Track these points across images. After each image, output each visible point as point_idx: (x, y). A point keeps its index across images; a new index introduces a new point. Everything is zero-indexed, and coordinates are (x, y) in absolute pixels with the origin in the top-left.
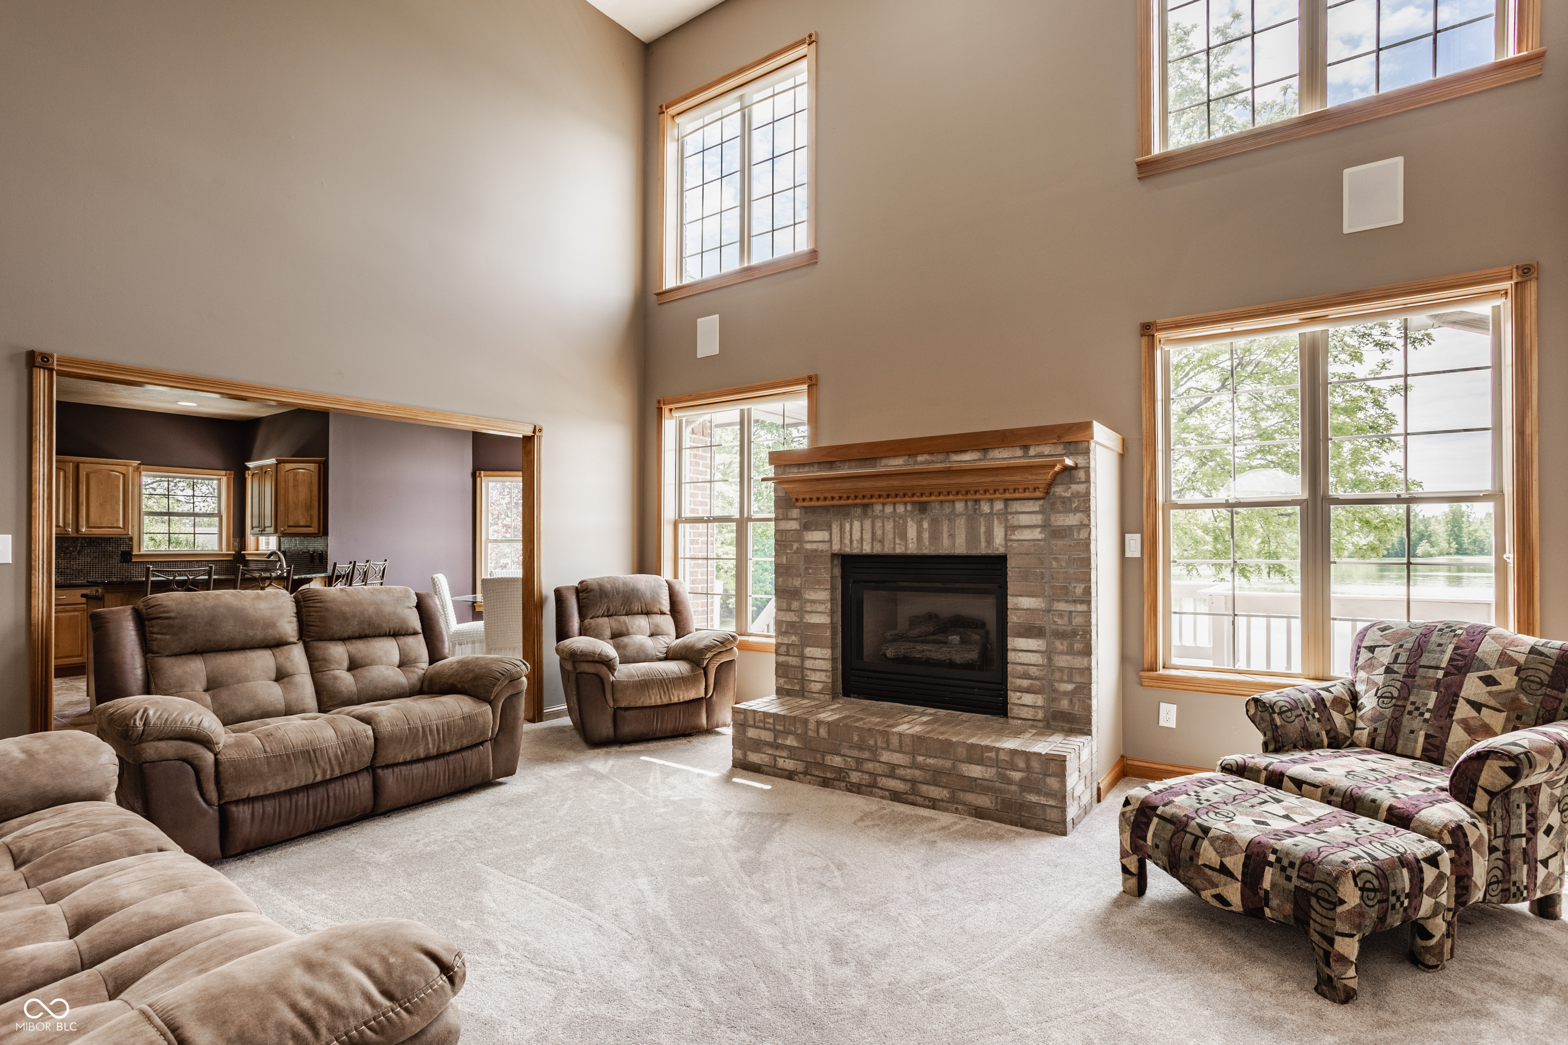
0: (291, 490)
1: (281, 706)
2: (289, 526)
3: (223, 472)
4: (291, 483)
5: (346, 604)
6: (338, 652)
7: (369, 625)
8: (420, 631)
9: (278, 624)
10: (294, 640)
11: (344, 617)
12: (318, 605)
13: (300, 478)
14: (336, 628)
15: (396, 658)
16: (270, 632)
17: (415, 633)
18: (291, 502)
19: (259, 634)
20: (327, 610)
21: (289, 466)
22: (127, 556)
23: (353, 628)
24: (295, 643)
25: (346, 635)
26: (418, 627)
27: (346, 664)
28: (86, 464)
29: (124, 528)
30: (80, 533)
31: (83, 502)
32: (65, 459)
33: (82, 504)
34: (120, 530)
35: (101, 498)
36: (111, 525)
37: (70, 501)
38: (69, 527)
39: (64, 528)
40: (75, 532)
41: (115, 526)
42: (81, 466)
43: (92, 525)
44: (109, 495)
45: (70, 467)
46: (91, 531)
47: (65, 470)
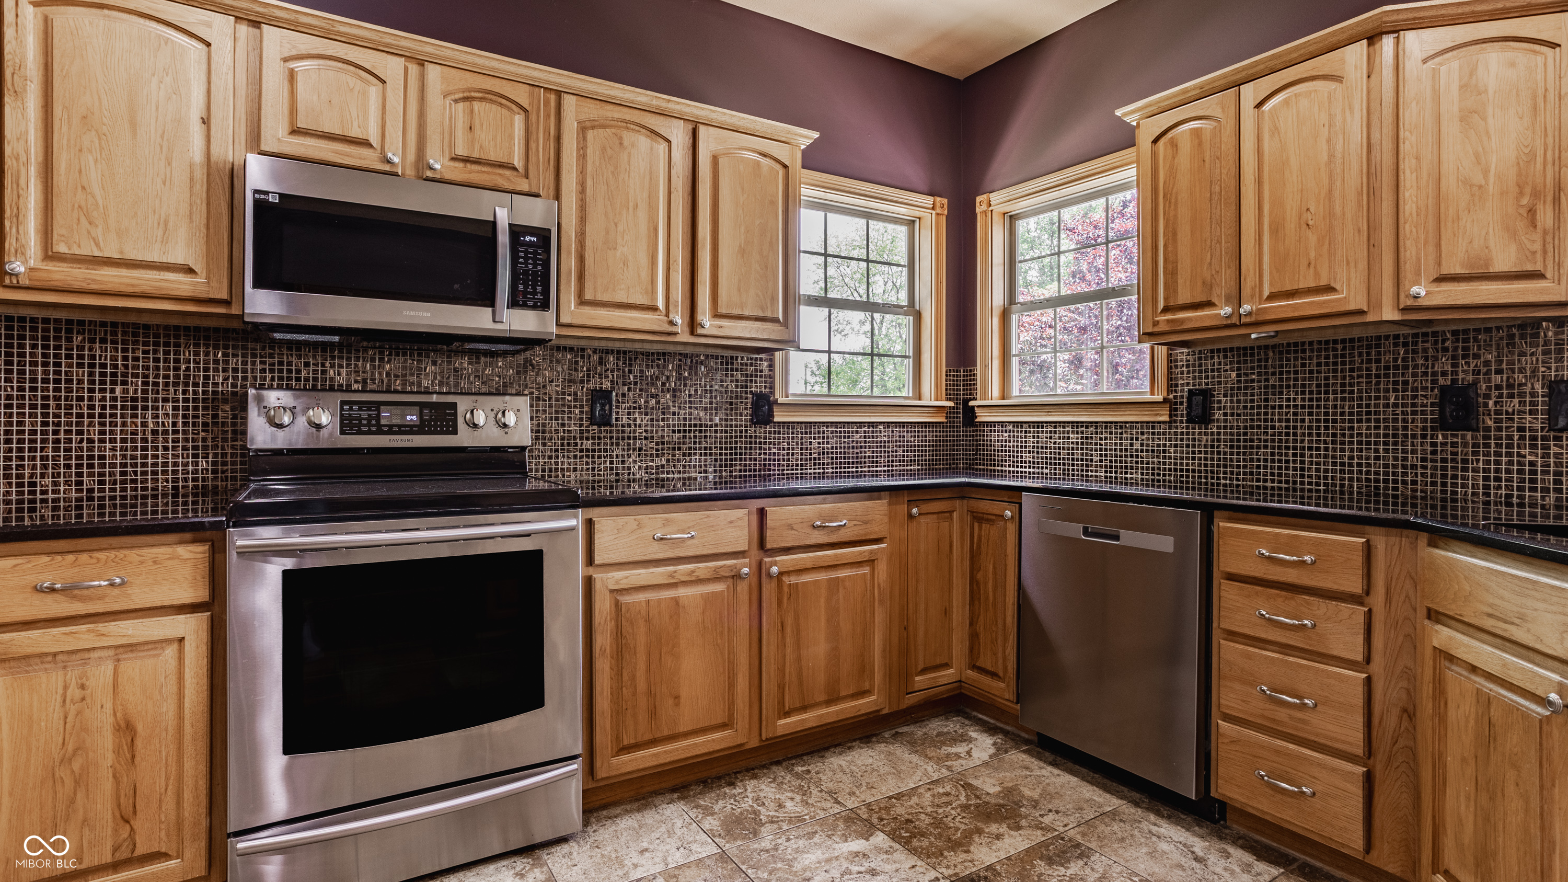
22: (760, 407)
28: (711, 129)
29: (785, 324)
30: (700, 331)
31: (705, 239)
32: (670, 105)
33: (704, 245)
34: (776, 327)
35: (742, 230)
36: (761, 314)
37: (678, 233)
38: (677, 312)
39: (667, 315)
40: (687, 329)
41: (769, 314)
42: (702, 130)
43: (722, 310)
44: (757, 222)
45: (678, 134)
46: (721, 327)
47: (669, 142)
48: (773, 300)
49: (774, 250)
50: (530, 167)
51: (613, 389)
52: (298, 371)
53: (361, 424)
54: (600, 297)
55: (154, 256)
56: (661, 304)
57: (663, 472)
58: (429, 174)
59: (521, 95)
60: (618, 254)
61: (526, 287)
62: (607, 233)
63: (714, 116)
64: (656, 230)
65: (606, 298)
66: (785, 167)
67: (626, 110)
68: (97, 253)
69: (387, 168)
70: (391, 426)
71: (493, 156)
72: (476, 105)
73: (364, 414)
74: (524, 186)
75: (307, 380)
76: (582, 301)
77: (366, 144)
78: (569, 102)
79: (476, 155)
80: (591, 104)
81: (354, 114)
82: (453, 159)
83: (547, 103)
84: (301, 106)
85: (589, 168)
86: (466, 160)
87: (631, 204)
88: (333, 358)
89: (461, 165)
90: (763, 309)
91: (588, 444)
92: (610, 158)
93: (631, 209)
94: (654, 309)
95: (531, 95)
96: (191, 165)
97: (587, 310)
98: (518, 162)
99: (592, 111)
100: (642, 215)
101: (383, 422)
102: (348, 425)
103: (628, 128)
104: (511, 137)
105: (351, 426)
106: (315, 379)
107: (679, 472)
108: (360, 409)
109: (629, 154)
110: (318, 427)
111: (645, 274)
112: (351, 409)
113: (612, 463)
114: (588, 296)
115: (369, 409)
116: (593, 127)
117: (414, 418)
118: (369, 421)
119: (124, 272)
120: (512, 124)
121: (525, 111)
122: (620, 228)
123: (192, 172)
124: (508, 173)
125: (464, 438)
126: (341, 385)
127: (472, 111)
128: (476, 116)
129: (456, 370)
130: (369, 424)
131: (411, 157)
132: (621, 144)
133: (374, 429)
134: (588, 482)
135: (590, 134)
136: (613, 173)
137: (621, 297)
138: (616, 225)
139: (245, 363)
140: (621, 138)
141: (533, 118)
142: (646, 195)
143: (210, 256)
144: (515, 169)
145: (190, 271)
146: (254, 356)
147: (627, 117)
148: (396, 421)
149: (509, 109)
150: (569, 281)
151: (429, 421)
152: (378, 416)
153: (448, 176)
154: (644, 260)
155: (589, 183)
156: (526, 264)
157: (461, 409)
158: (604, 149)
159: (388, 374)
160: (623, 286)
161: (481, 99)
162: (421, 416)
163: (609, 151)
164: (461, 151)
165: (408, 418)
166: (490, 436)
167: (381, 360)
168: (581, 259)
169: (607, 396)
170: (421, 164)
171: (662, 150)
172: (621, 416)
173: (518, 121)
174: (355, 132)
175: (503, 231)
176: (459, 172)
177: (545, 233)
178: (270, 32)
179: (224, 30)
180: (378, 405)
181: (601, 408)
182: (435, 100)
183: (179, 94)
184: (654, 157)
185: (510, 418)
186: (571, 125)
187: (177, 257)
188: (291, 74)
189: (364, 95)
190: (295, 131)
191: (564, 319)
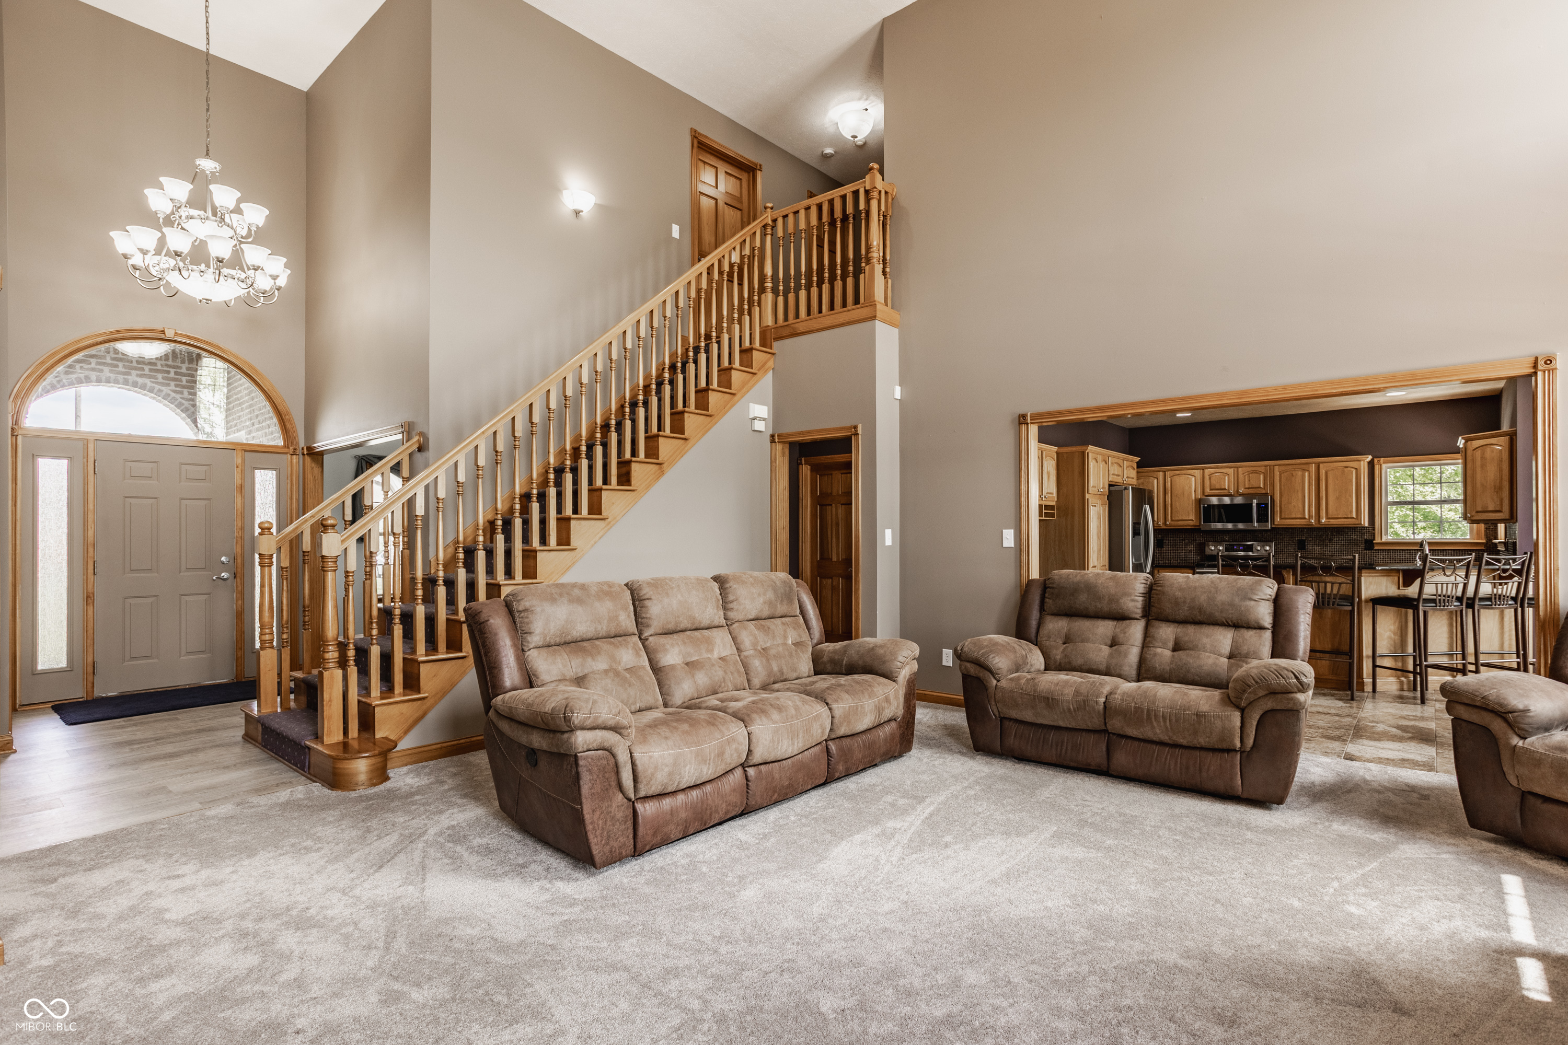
1: (1103, 667)
2: (1479, 512)
4: (1479, 462)
5: (1181, 589)
6: (1167, 632)
7: (1200, 611)
8: (1269, 626)
9: (1122, 601)
10: (1138, 616)
11: (1176, 603)
12: (1159, 588)
14: (1168, 608)
15: (1226, 649)
16: (1114, 606)
17: (1262, 628)
18: (1479, 484)
19: (1104, 606)
20: (1164, 593)
21: (1477, 444)
22: (1370, 544)
23: (1183, 612)
24: (1138, 619)
25: (1179, 618)
26: (1267, 621)
27: (1171, 645)
28: (1325, 464)
29: (1358, 519)
30: (1322, 523)
31: (1323, 496)
32: (1309, 461)
33: (1323, 498)
34: (1354, 520)
35: (1338, 492)
36: (1347, 517)
37: (1313, 496)
38: (1313, 519)
39: (1310, 520)
40: (1318, 523)
42: (1321, 465)
43: (1330, 517)
44: (1344, 489)
45: (1313, 468)
46: (1330, 522)
47: (1309, 471)
48: (1351, 512)
49: (1351, 496)
50: (1265, 488)
51: (1306, 539)
52: (1218, 538)
53: (1229, 550)
54: (1286, 517)
55: (1187, 519)
56: (1307, 516)
58: (1239, 494)
59: (1262, 469)
60: (1292, 505)
61: (1263, 518)
62: (1289, 500)
63: (1325, 460)
64: (1305, 496)
65: (1289, 517)
66: (1356, 469)
67: (1294, 466)
68: (1178, 519)
69: (1231, 494)
71: (1255, 487)
72: (1251, 475)
73: (1230, 547)
74: (1264, 492)
75: (1220, 539)
76: (1281, 518)
77: (1225, 489)
78: (1276, 468)
79: (1251, 487)
81: (1223, 484)
82: (1245, 488)
83: (1270, 469)
84: (1212, 485)
85: (1283, 484)
86: (1248, 488)
87: (1296, 491)
88: (1226, 534)
92: (1289, 480)
94: (1305, 518)
95: (1265, 469)
96: (1193, 501)
97: (1284, 521)
98: (1262, 486)
99: (1283, 468)
100: (1300, 495)
101: (1235, 549)
102: (1227, 550)
103: (1295, 470)
104: (1260, 481)
106: (1222, 539)
109: (1295, 478)
110: (1220, 550)
111: (1301, 510)
112: (1227, 546)
114: (1283, 517)
116: (1284, 472)
117: (1242, 548)
119: (1183, 522)
120: (1260, 477)
121: (1264, 473)
122: (1293, 498)
124: (1259, 490)
126: (1227, 541)
128: (1251, 477)
129: (1255, 536)
131: (1235, 489)
133: (1232, 550)
135: (1282, 474)
136: (1290, 484)
137: (1293, 516)
138: (1291, 497)
139: (1206, 536)
140: (1292, 474)
141: (1266, 474)
142: (1301, 487)
143: (1196, 518)
144: (1261, 488)
145: (1193, 521)
146: (1208, 535)
147: (1294, 468)
148: (1238, 549)
149: (1260, 474)
150: (1277, 514)
152: (1233, 547)
153: (1244, 494)
154: (1300, 505)
155: (1283, 488)
156: (1262, 512)
157: (1254, 546)
158: (1287, 478)
159: (1238, 537)
160: (1294, 514)
161: (1252, 473)
163: (1289, 478)
164: (1247, 486)
166: (1262, 553)
167: (1236, 534)
168: (1281, 508)
169: (1304, 541)
170: (1238, 491)
171: (1307, 474)
172: (1309, 547)
173: (1262, 476)
174: (1223, 487)
175: (1254, 505)
176: (1247, 491)
177: (1267, 505)
178: (1206, 471)
179: (1198, 473)
180: (1234, 545)
181: (1301, 546)
182: (1241, 476)
183: (1190, 487)
184: (1303, 476)
185: (1268, 548)
186: (1277, 474)
187: (1191, 518)
188: (1210, 478)
189: (1225, 479)
190: (1211, 490)
191: (1276, 523)
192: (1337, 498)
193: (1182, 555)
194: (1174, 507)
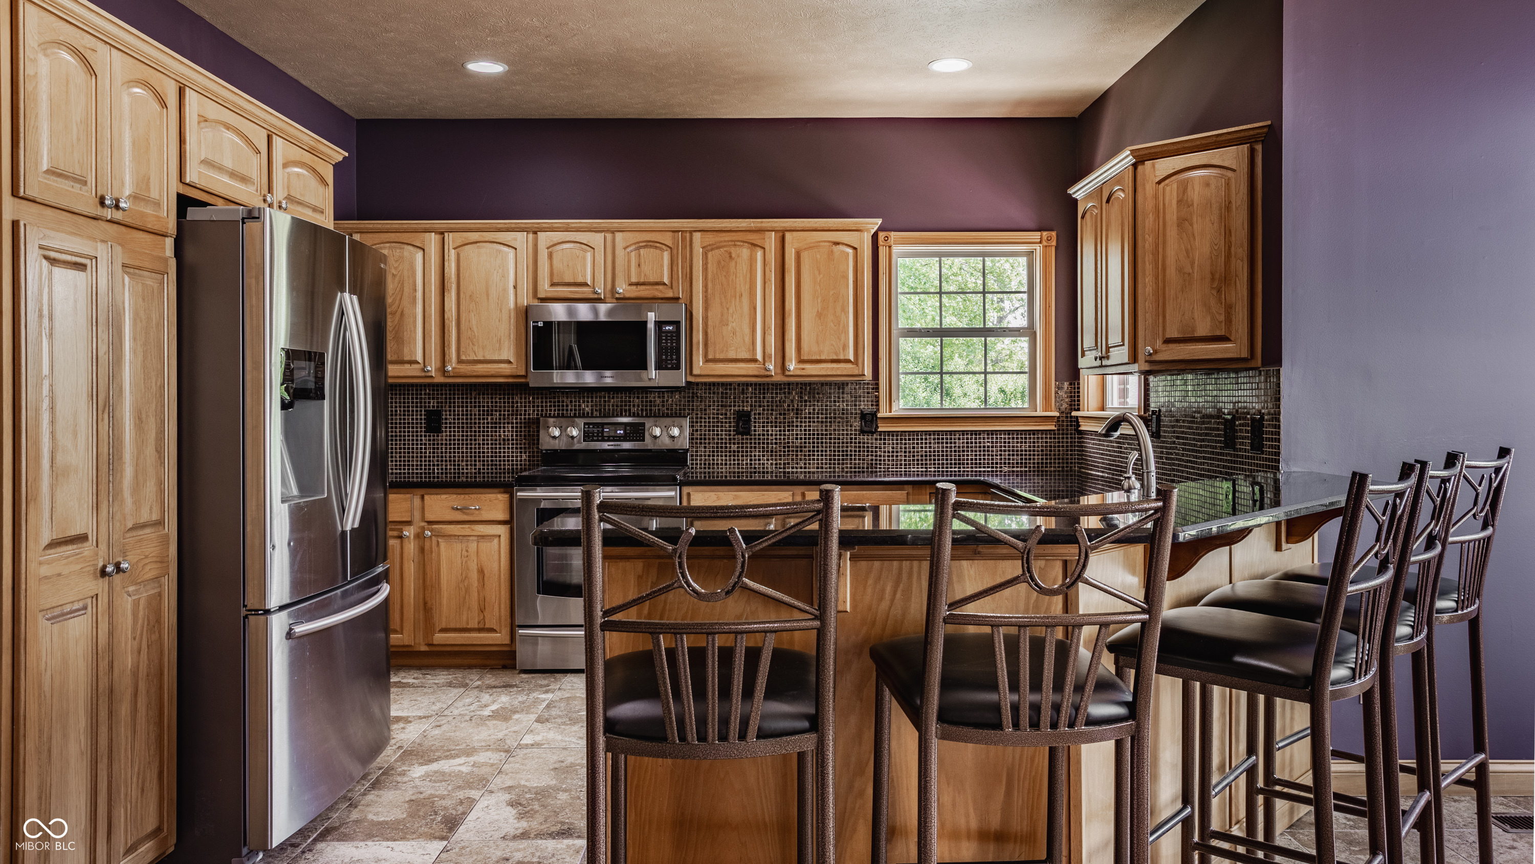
0: (1172, 232)
2: (1168, 341)
3: (1036, 236)
4: (1172, 215)
13: (1196, 194)
18: (1171, 272)
21: (1165, 166)
22: (869, 421)
28: (795, 233)
29: (856, 363)
30: (787, 373)
31: (791, 310)
32: (763, 225)
33: (790, 315)
34: (849, 366)
35: (819, 301)
36: (835, 357)
37: (771, 309)
38: (771, 361)
39: (764, 364)
40: (779, 371)
41: (842, 357)
42: (788, 236)
43: (805, 357)
44: (831, 293)
45: (771, 241)
46: (803, 369)
47: (764, 248)
48: (845, 347)
49: (844, 310)
50: (674, 282)
51: (751, 410)
52: (567, 406)
53: (593, 436)
54: (718, 356)
55: (496, 358)
56: (759, 356)
57: (789, 468)
58: (617, 296)
59: (667, 239)
60: (730, 328)
61: (667, 357)
62: (722, 315)
63: (796, 225)
64: (755, 309)
65: (722, 356)
66: (855, 249)
67: (733, 234)
68: (475, 358)
69: (596, 296)
70: (609, 437)
71: (652, 280)
72: (642, 251)
73: (596, 430)
74: (670, 294)
75: (571, 410)
76: (707, 360)
77: (585, 285)
78: (697, 236)
79: (642, 280)
80: (710, 235)
81: (579, 270)
82: (631, 284)
83: (684, 239)
84: (555, 271)
85: (710, 276)
86: (637, 284)
87: (738, 295)
88: (584, 397)
89: (635, 287)
90: (836, 354)
91: (734, 447)
92: (723, 268)
93: (738, 298)
94: (755, 361)
95: (674, 238)
96: (510, 311)
97: (711, 365)
98: (666, 280)
99: (711, 239)
100: (746, 305)
101: (605, 434)
102: (588, 437)
103: (735, 245)
104: (662, 266)
105: (589, 437)
106: (575, 410)
107: (801, 468)
108: (593, 427)
109: (736, 263)
110: (573, 437)
111: (748, 339)
112: (589, 427)
113: (751, 460)
114: (710, 356)
115: (598, 427)
116: (712, 250)
117: (622, 432)
118: (598, 434)
119: (485, 366)
120: (662, 258)
121: (670, 248)
122: (731, 311)
123: (510, 314)
124: (661, 287)
125: (648, 444)
126: (588, 413)
127: (640, 255)
128: (642, 258)
129: (651, 401)
130: (598, 436)
131: (609, 286)
132: (731, 257)
133: (600, 438)
134: (734, 473)
135: (710, 255)
136: (725, 276)
137: (732, 355)
138: (728, 309)
139: (542, 402)
140: (730, 253)
141: (675, 251)
142: (747, 286)
143: (518, 355)
144: (665, 284)
145: (510, 362)
146: (546, 398)
147: (734, 238)
148: (612, 434)
149: (661, 249)
150: (698, 349)
151: (629, 434)
152: (603, 431)
153: (627, 295)
154: (747, 330)
155: (710, 285)
156: (666, 343)
157: (647, 426)
158: (719, 263)
159: (613, 406)
160: (733, 348)
161: (644, 247)
162: (625, 431)
163: (723, 263)
164: (634, 280)
165: (618, 432)
166: (665, 443)
167: (609, 397)
168: (706, 333)
169: (748, 415)
170: (613, 291)
171: (759, 254)
172: (757, 428)
173: (666, 256)
174: (580, 280)
175: (651, 326)
176: (633, 292)
177: (677, 324)
178: (541, 235)
179: (520, 239)
180: (603, 425)
181: (743, 423)
182: (620, 252)
183: (504, 276)
184: (752, 260)
185: (676, 432)
186: (698, 251)
187: (504, 356)
188: (550, 256)
189: (584, 258)
190: (553, 285)
191: (695, 372)
192: (819, 315)
193: (487, 449)
194: (463, 327)
